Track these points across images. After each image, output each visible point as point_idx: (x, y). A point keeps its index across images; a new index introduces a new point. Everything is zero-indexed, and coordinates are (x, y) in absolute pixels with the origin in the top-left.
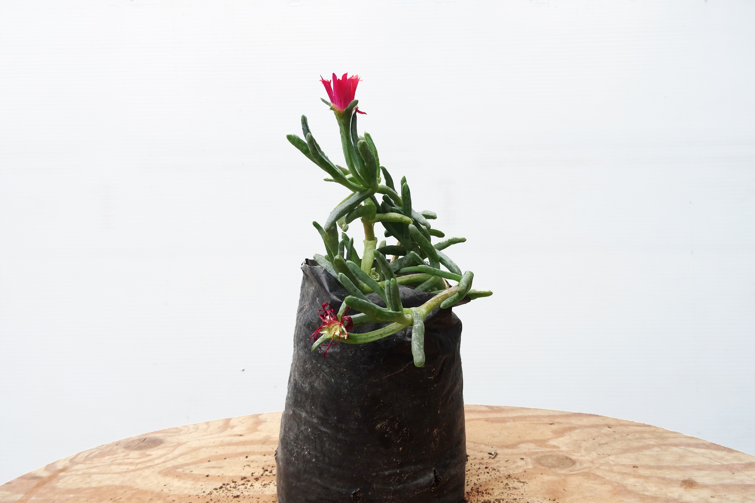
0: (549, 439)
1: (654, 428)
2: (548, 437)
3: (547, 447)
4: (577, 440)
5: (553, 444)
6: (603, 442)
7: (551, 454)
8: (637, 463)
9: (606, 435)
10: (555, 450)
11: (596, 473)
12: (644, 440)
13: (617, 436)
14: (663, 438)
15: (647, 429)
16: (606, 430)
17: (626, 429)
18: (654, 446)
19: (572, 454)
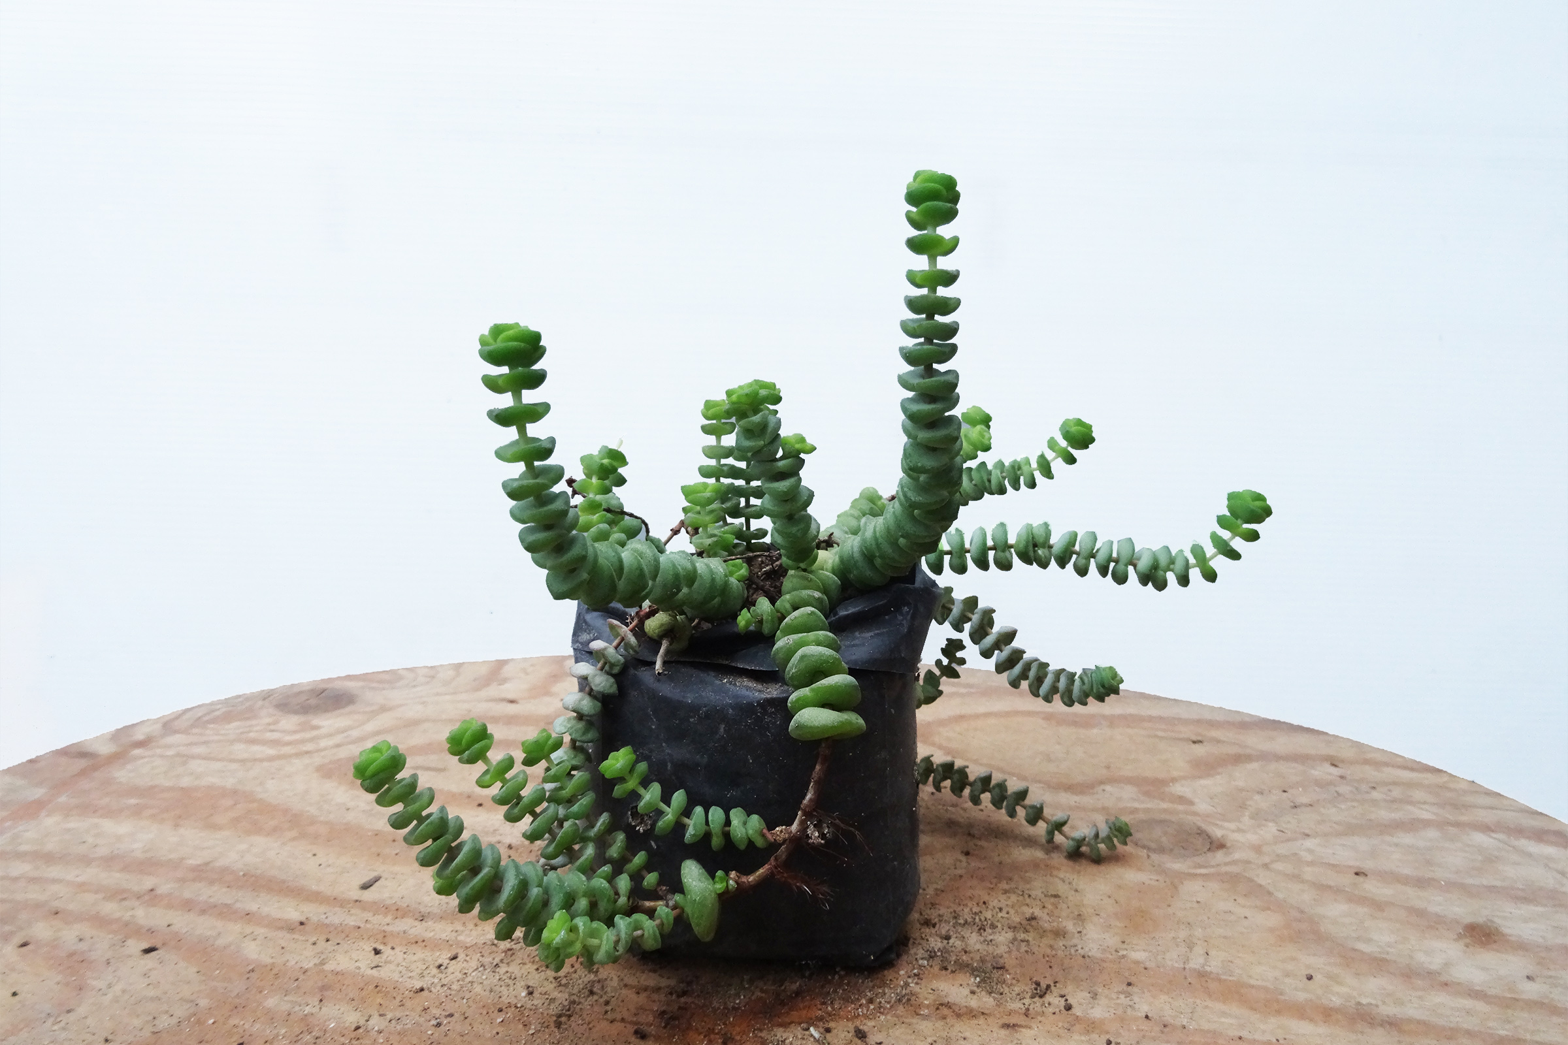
0: (1174, 780)
1: (1445, 779)
2: (1175, 774)
3: (1163, 800)
4: (1241, 790)
5: (1180, 794)
6: (1304, 800)
7: (1168, 817)
8: (1368, 865)
9: (1321, 784)
10: (1181, 807)
11: (1256, 879)
12: (1409, 807)
13: (1344, 789)
14: (1456, 806)
15: (1429, 778)
16: (1325, 771)
17: (1370, 773)
18: (1426, 824)
19: (1218, 822)
